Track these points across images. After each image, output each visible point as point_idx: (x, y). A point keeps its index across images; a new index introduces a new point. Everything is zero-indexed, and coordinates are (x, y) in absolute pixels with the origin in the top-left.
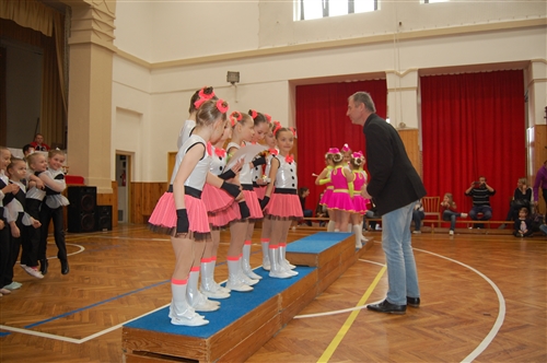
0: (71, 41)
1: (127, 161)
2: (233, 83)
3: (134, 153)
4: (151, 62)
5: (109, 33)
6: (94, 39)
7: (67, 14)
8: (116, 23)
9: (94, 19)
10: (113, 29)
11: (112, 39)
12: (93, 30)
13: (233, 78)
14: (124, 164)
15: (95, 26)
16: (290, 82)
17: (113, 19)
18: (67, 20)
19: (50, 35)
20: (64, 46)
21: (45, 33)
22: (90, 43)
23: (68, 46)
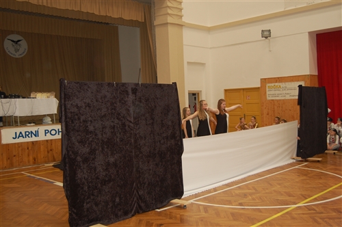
0: (156, 23)
1: (197, 96)
2: (266, 38)
3: (201, 91)
4: (209, 26)
5: (179, 14)
6: (170, 20)
7: (152, 6)
8: (183, 5)
9: (168, 7)
10: (181, 10)
11: (181, 17)
12: (168, 14)
13: (266, 35)
14: (195, 98)
15: (169, 11)
16: (310, 33)
17: (181, 3)
18: (152, 10)
19: (143, 21)
20: (152, 27)
21: (140, 20)
22: (167, 23)
23: (154, 26)
